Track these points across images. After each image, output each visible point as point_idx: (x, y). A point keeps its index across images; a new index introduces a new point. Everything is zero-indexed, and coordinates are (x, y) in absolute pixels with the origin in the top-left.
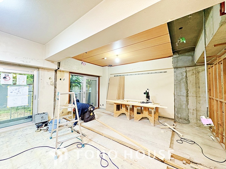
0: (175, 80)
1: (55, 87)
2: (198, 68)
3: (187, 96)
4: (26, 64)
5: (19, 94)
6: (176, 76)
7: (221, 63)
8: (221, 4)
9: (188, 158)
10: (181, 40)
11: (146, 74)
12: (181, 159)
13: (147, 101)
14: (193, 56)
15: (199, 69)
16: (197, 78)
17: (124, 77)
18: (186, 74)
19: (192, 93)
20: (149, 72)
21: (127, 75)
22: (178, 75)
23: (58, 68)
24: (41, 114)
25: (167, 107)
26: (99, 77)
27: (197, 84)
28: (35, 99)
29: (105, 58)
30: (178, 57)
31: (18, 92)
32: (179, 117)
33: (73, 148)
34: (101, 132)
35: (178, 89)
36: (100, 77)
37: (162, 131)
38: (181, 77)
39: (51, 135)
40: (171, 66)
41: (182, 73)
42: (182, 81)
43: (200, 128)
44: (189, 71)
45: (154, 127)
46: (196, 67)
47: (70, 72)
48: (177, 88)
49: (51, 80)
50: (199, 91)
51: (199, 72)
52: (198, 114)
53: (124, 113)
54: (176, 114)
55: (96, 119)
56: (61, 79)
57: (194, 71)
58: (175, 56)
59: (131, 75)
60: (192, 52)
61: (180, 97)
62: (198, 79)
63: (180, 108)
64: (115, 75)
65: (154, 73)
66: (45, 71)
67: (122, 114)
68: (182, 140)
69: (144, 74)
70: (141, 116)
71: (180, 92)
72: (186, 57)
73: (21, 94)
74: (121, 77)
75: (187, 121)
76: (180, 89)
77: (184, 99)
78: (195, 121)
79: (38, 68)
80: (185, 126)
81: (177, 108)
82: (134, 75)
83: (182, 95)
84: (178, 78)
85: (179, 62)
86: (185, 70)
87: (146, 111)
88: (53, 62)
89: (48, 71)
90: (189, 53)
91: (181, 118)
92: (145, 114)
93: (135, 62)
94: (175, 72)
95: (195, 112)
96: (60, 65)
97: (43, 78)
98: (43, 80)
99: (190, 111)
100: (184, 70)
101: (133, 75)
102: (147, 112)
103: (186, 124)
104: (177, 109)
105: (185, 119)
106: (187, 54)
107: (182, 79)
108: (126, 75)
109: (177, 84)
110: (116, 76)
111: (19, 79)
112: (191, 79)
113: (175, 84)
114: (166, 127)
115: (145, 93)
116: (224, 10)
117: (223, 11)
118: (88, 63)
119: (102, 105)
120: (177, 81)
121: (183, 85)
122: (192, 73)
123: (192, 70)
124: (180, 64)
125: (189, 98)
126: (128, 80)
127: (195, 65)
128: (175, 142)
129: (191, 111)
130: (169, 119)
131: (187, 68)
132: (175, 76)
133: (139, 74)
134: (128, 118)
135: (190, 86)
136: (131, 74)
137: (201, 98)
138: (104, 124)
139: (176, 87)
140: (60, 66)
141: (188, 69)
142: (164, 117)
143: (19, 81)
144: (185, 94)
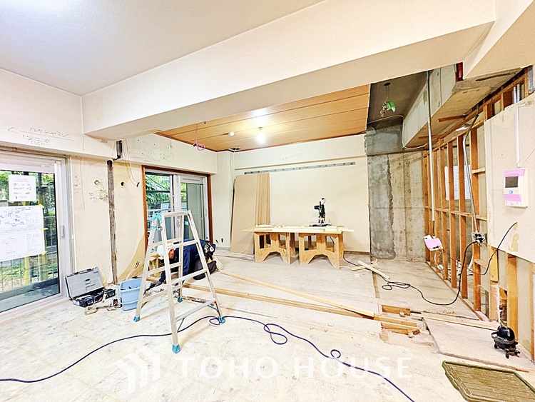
0: (370, 179)
1: (112, 205)
2: (408, 155)
3: (391, 208)
4: (37, 146)
5: (19, 226)
6: (372, 172)
7: (446, 148)
8: (457, 65)
9: (406, 306)
10: (388, 105)
11: (314, 167)
12: (397, 311)
13: (322, 222)
14: (400, 134)
15: (408, 158)
16: (406, 175)
17: (268, 174)
18: (389, 167)
19: (398, 202)
20: (320, 164)
21: (275, 170)
22: (375, 170)
23: (119, 157)
24: (83, 272)
25: (353, 231)
26: (208, 176)
27: (407, 186)
28: (64, 237)
29: (232, 134)
30: (374, 135)
31: (14, 221)
32: (378, 248)
33: (202, 327)
34: (244, 291)
35: (375, 196)
36: (212, 177)
37: (357, 275)
38: (380, 174)
39: (138, 313)
40: (363, 151)
41: (381, 166)
42: (381, 181)
43: (411, 263)
44: (393, 161)
45: (340, 271)
46: (405, 154)
47: (143, 166)
48: (373, 193)
49: (99, 187)
50: (410, 199)
51: (408, 164)
52: (409, 238)
53: (276, 253)
54: (373, 243)
55: (221, 271)
56: (122, 184)
57: (402, 162)
58: (368, 133)
59: (283, 170)
60: (398, 126)
61: (379, 210)
62: (408, 176)
63: (380, 232)
64: (246, 171)
65: (331, 165)
66: (84, 164)
67: (271, 254)
68: (390, 284)
69: (311, 167)
70: (312, 253)
71: (379, 201)
72: (388, 134)
73: (25, 225)
74: (262, 175)
75: (391, 253)
76: (379, 195)
77: (386, 214)
78: (404, 251)
79: (65, 157)
80: (389, 262)
81: (375, 232)
82: (291, 169)
83: (382, 206)
84: (375, 175)
85: (376, 145)
86: (386, 160)
87: (321, 242)
88: (104, 141)
89: (91, 164)
90: (394, 128)
91: (381, 250)
92: (321, 248)
93: (292, 143)
94: (369, 163)
95: (403, 236)
96: (121, 148)
97: (80, 182)
98: (80, 186)
99: (395, 234)
100: (384, 159)
101: (287, 169)
102: (324, 244)
103: (390, 258)
104: (375, 234)
105: (388, 251)
106: (389, 129)
107: (382, 177)
108: (272, 171)
109: (374, 185)
110: (248, 173)
111: (16, 187)
112: (397, 176)
113: (369, 188)
114: (360, 267)
115: (316, 208)
116: (462, 76)
117: (460, 76)
118: (186, 142)
119: (220, 240)
120: (373, 181)
121: (383, 187)
122: (398, 165)
123: (399, 159)
124: (378, 149)
125: (394, 211)
126: (277, 181)
127: (403, 151)
128: (380, 290)
129: (397, 235)
130: (361, 253)
131: (389, 155)
132: (370, 171)
133: (300, 168)
134: (286, 260)
135: (394, 188)
136: (283, 168)
137: (412, 210)
138: (243, 277)
139: (371, 192)
140: (121, 151)
141: (391, 158)
142: (351, 252)
143: (16, 191)
144: (387, 206)
